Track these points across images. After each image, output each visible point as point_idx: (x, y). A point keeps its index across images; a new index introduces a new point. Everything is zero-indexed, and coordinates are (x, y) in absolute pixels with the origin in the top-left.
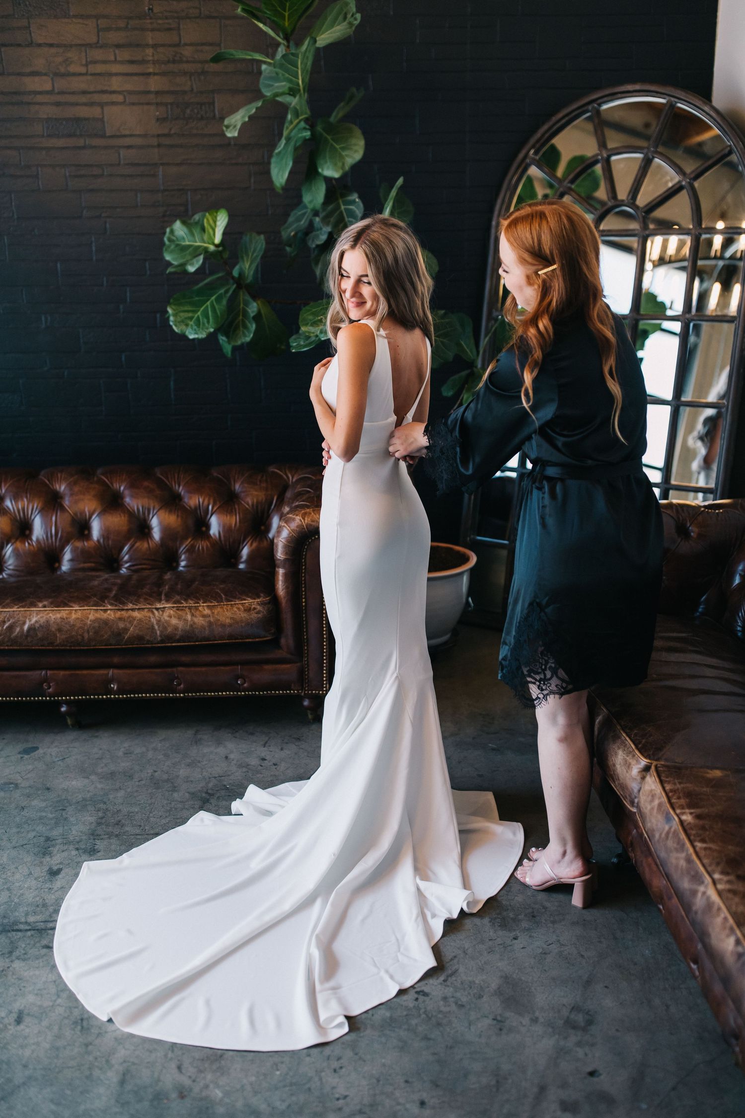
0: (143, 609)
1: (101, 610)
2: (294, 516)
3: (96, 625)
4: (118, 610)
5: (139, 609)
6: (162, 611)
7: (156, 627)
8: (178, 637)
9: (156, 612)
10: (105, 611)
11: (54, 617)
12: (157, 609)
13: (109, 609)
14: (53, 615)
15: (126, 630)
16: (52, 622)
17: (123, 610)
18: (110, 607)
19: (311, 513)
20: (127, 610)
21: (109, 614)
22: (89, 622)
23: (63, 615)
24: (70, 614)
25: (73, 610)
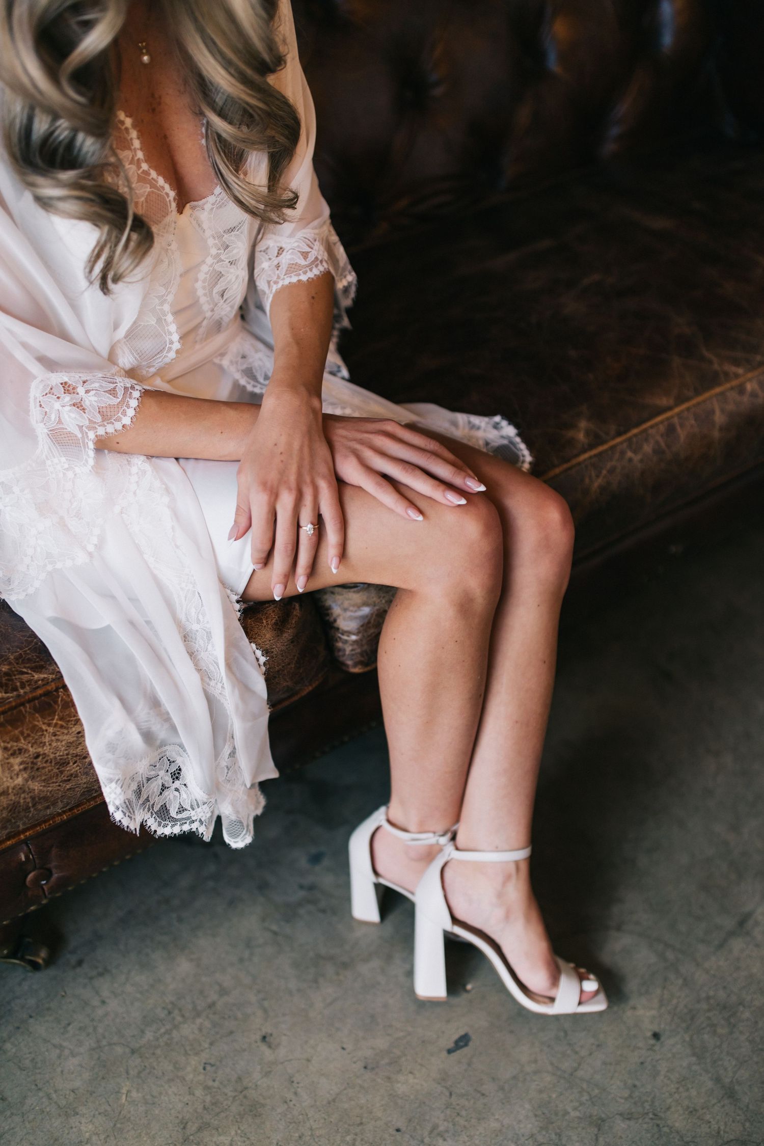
23: (657, 442)
24: (671, 430)
25: (672, 417)
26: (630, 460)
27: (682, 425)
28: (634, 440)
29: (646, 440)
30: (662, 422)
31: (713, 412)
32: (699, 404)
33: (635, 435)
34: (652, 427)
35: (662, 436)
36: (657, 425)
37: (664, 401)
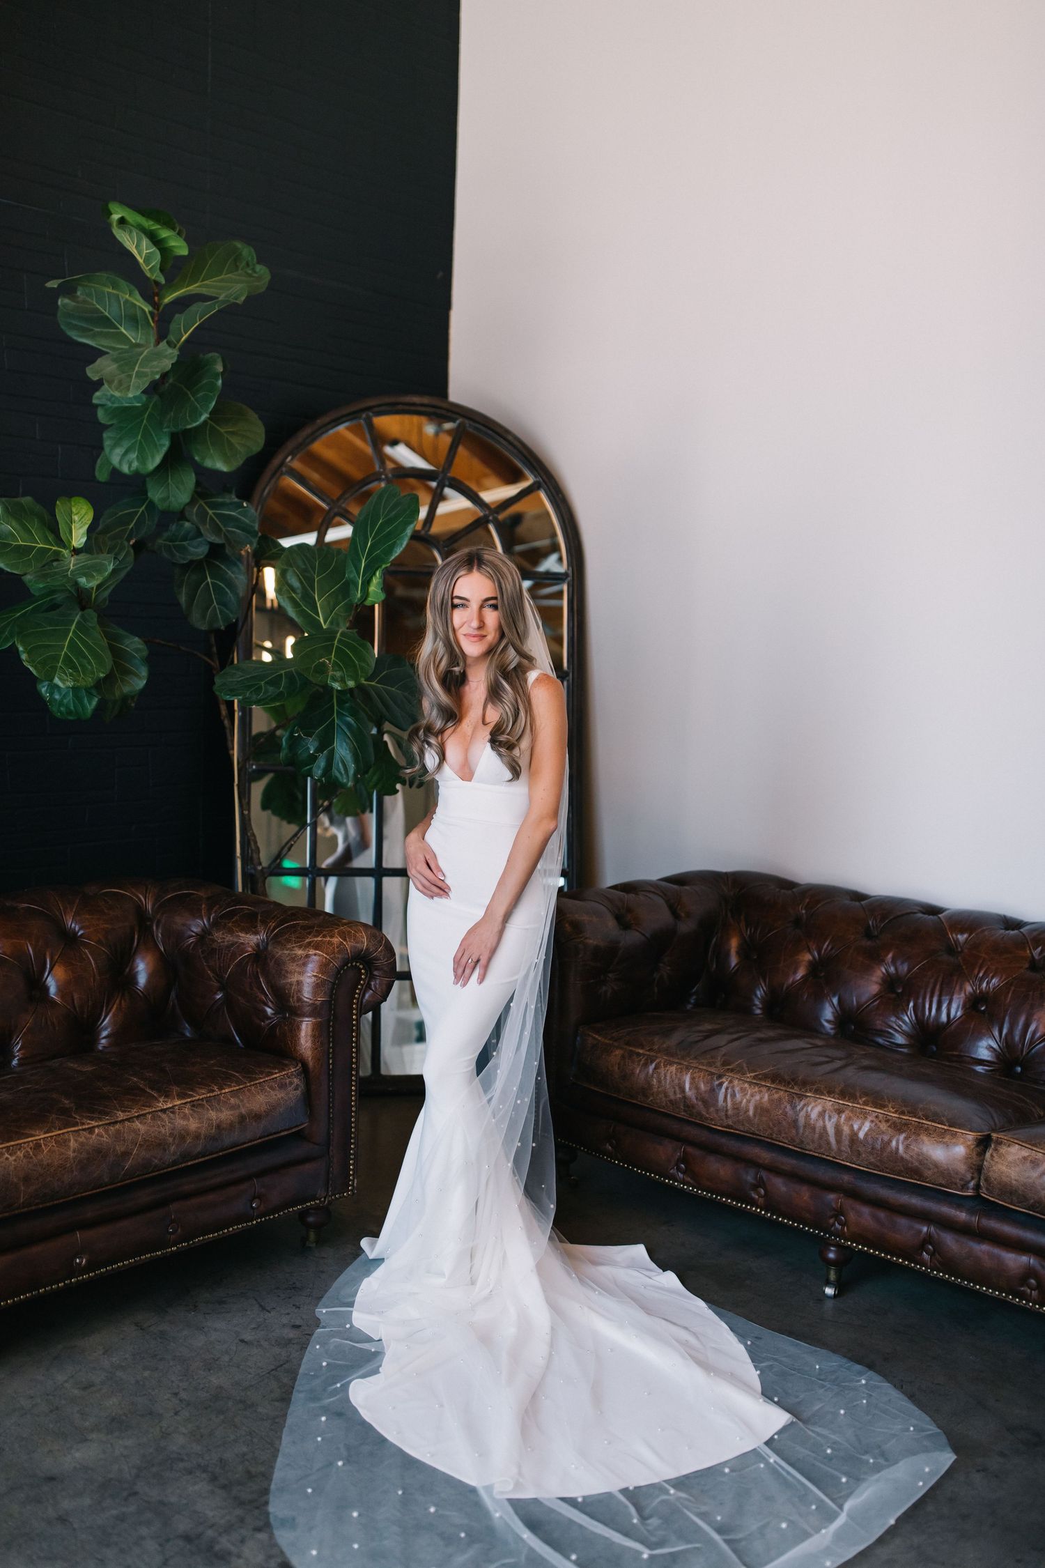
0: (144, 1115)
1: (84, 1130)
2: (328, 939)
3: (84, 1155)
4: (109, 1124)
5: (138, 1117)
6: (173, 1113)
7: (171, 1140)
8: (199, 1149)
9: (164, 1116)
10: (91, 1130)
11: (14, 1158)
12: (164, 1111)
13: (98, 1126)
14: (10, 1155)
15: (126, 1154)
16: (12, 1168)
17: (116, 1122)
18: (94, 1123)
19: (350, 932)
20: (123, 1121)
21: (98, 1135)
22: (71, 1154)
23: (27, 1152)
24: (37, 1146)
25: (40, 1139)
26: (7, 1159)
27: (45, 1145)
28: (11, 1148)
29: (20, 1149)
30: (32, 1141)
31: (70, 1140)
32: (59, 1135)
33: (13, 1146)
34: (24, 1143)
35: (31, 1148)
36: (28, 1142)
37: (37, 1133)
